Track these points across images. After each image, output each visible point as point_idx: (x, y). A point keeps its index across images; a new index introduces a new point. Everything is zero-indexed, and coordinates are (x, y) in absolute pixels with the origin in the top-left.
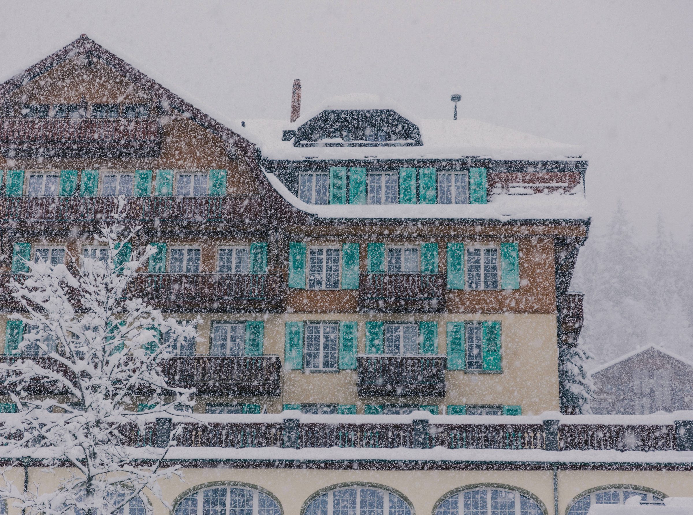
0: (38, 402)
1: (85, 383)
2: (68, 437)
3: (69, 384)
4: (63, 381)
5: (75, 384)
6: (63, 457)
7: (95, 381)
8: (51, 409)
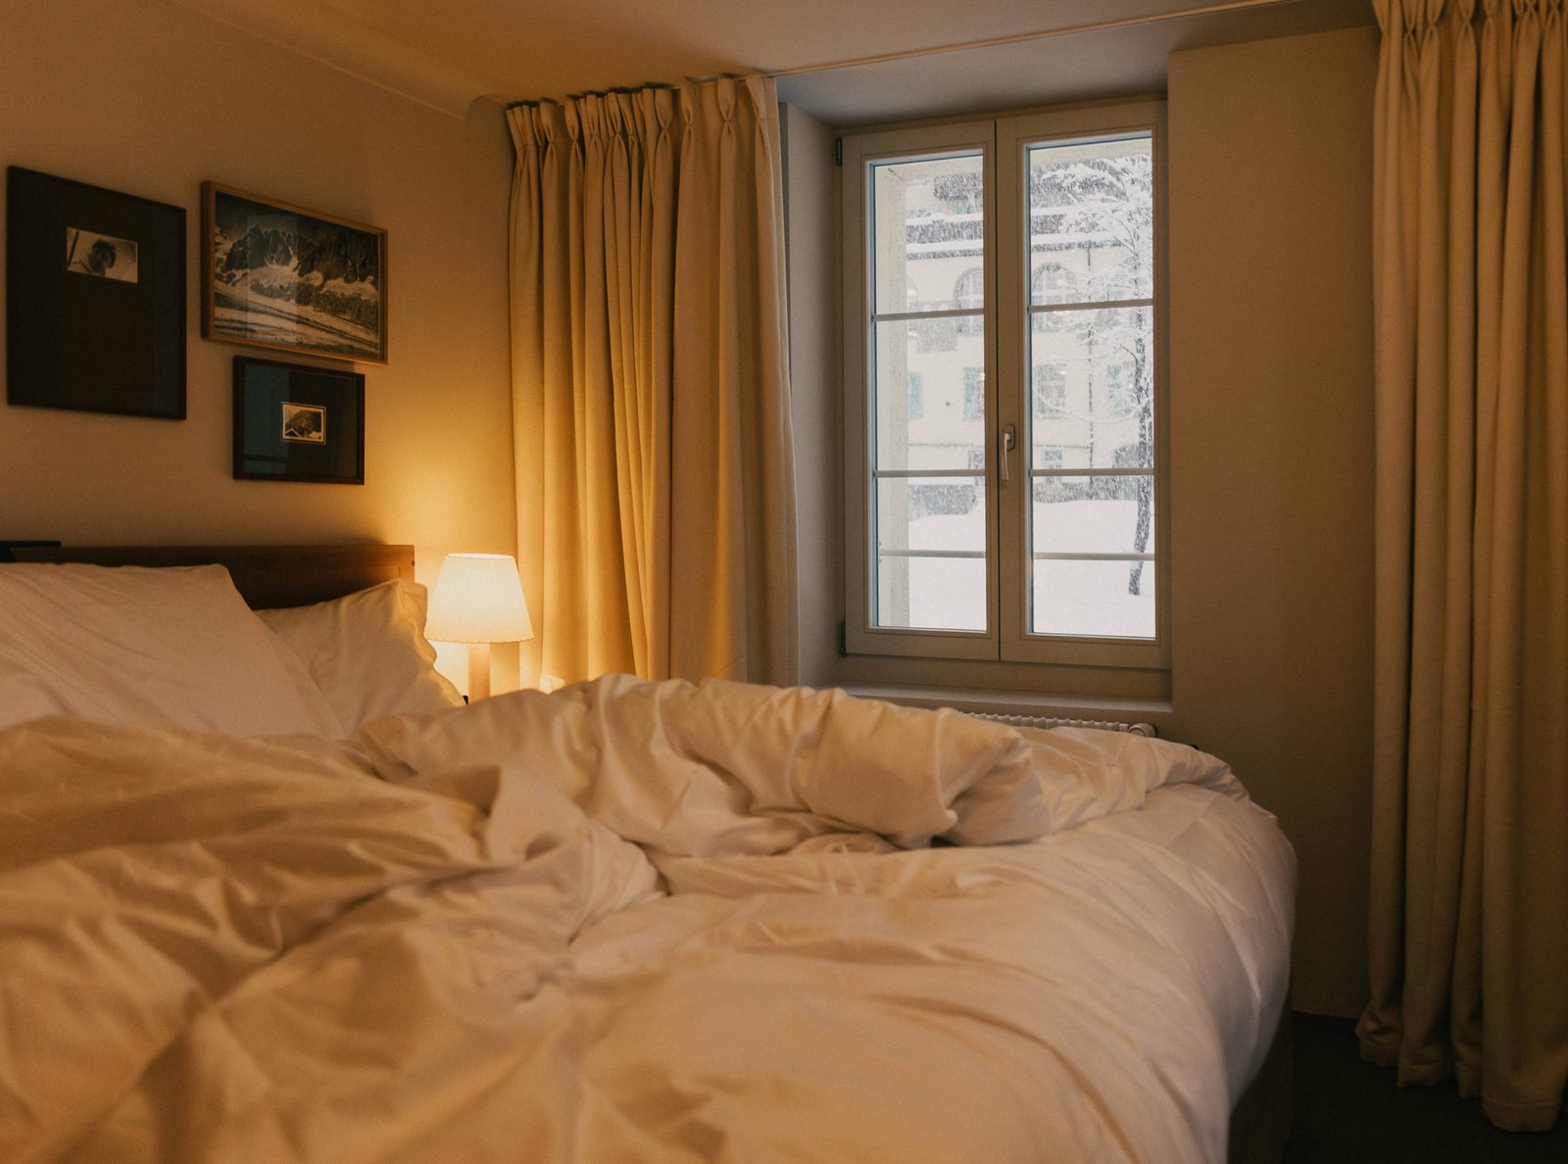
0: (1091, 196)
1: (1125, 178)
2: (1115, 223)
3: (1114, 180)
4: (1109, 178)
5: (1118, 180)
6: (1113, 239)
7: (1135, 176)
8: (1103, 200)
